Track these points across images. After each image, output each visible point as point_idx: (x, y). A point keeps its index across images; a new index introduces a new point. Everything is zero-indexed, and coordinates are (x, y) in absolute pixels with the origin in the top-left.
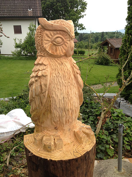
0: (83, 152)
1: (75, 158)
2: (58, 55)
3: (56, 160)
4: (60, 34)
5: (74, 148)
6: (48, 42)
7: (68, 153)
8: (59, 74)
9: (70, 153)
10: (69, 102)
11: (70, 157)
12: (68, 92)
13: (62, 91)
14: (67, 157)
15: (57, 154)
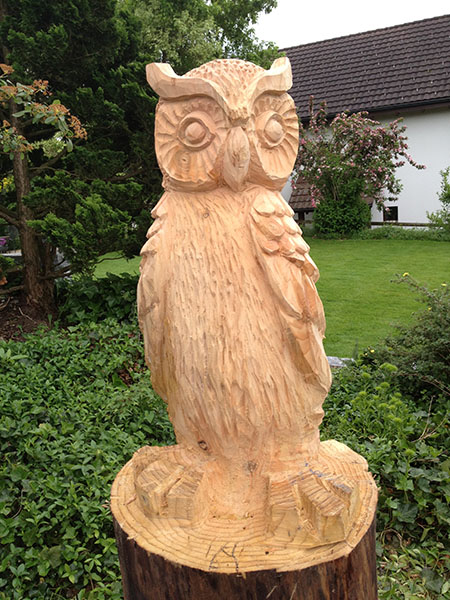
0: (255, 563)
1: (207, 570)
2: (191, 182)
3: (150, 549)
4: (201, 108)
5: (236, 539)
6: (167, 141)
7: (203, 543)
8: (192, 250)
9: (206, 547)
10: (227, 355)
11: (194, 560)
12: (223, 318)
13: (202, 310)
14: (184, 556)
15: (165, 533)
